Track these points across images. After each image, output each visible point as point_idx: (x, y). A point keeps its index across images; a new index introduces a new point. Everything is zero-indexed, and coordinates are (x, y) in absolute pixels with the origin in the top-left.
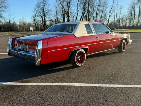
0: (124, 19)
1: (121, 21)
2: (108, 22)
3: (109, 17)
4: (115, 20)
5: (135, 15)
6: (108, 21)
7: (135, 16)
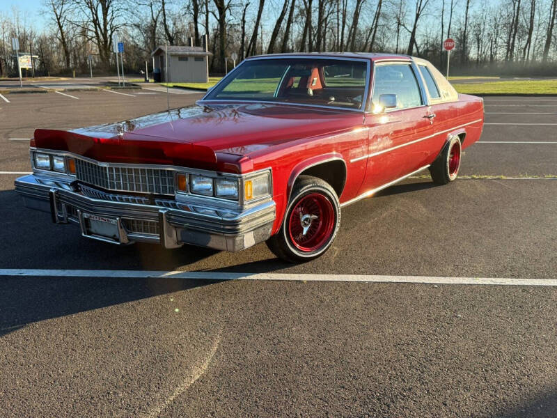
0: (488, 28)
1: (471, 36)
2: (413, 41)
3: (418, 16)
4: (446, 29)
5: (533, 9)
6: (413, 33)
7: (536, 17)
